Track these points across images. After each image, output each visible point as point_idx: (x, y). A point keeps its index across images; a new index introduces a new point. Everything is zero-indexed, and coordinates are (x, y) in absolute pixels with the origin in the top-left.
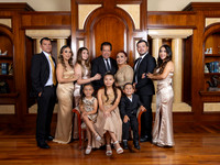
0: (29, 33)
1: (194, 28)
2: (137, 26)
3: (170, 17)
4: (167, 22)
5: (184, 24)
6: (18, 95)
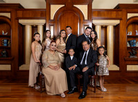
0: (21, 21)
1: (121, 19)
2: (86, 18)
3: (106, 12)
4: (104, 15)
6: (13, 59)
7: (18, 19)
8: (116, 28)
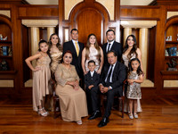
0: (25, 22)
1: (158, 20)
2: (112, 18)
3: (138, 10)
5: (150, 16)
6: (17, 72)
7: (20, 19)
8: (152, 31)
